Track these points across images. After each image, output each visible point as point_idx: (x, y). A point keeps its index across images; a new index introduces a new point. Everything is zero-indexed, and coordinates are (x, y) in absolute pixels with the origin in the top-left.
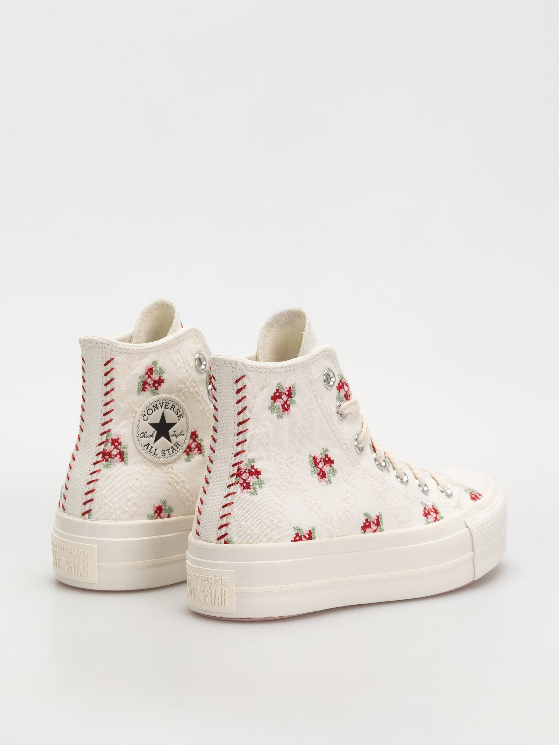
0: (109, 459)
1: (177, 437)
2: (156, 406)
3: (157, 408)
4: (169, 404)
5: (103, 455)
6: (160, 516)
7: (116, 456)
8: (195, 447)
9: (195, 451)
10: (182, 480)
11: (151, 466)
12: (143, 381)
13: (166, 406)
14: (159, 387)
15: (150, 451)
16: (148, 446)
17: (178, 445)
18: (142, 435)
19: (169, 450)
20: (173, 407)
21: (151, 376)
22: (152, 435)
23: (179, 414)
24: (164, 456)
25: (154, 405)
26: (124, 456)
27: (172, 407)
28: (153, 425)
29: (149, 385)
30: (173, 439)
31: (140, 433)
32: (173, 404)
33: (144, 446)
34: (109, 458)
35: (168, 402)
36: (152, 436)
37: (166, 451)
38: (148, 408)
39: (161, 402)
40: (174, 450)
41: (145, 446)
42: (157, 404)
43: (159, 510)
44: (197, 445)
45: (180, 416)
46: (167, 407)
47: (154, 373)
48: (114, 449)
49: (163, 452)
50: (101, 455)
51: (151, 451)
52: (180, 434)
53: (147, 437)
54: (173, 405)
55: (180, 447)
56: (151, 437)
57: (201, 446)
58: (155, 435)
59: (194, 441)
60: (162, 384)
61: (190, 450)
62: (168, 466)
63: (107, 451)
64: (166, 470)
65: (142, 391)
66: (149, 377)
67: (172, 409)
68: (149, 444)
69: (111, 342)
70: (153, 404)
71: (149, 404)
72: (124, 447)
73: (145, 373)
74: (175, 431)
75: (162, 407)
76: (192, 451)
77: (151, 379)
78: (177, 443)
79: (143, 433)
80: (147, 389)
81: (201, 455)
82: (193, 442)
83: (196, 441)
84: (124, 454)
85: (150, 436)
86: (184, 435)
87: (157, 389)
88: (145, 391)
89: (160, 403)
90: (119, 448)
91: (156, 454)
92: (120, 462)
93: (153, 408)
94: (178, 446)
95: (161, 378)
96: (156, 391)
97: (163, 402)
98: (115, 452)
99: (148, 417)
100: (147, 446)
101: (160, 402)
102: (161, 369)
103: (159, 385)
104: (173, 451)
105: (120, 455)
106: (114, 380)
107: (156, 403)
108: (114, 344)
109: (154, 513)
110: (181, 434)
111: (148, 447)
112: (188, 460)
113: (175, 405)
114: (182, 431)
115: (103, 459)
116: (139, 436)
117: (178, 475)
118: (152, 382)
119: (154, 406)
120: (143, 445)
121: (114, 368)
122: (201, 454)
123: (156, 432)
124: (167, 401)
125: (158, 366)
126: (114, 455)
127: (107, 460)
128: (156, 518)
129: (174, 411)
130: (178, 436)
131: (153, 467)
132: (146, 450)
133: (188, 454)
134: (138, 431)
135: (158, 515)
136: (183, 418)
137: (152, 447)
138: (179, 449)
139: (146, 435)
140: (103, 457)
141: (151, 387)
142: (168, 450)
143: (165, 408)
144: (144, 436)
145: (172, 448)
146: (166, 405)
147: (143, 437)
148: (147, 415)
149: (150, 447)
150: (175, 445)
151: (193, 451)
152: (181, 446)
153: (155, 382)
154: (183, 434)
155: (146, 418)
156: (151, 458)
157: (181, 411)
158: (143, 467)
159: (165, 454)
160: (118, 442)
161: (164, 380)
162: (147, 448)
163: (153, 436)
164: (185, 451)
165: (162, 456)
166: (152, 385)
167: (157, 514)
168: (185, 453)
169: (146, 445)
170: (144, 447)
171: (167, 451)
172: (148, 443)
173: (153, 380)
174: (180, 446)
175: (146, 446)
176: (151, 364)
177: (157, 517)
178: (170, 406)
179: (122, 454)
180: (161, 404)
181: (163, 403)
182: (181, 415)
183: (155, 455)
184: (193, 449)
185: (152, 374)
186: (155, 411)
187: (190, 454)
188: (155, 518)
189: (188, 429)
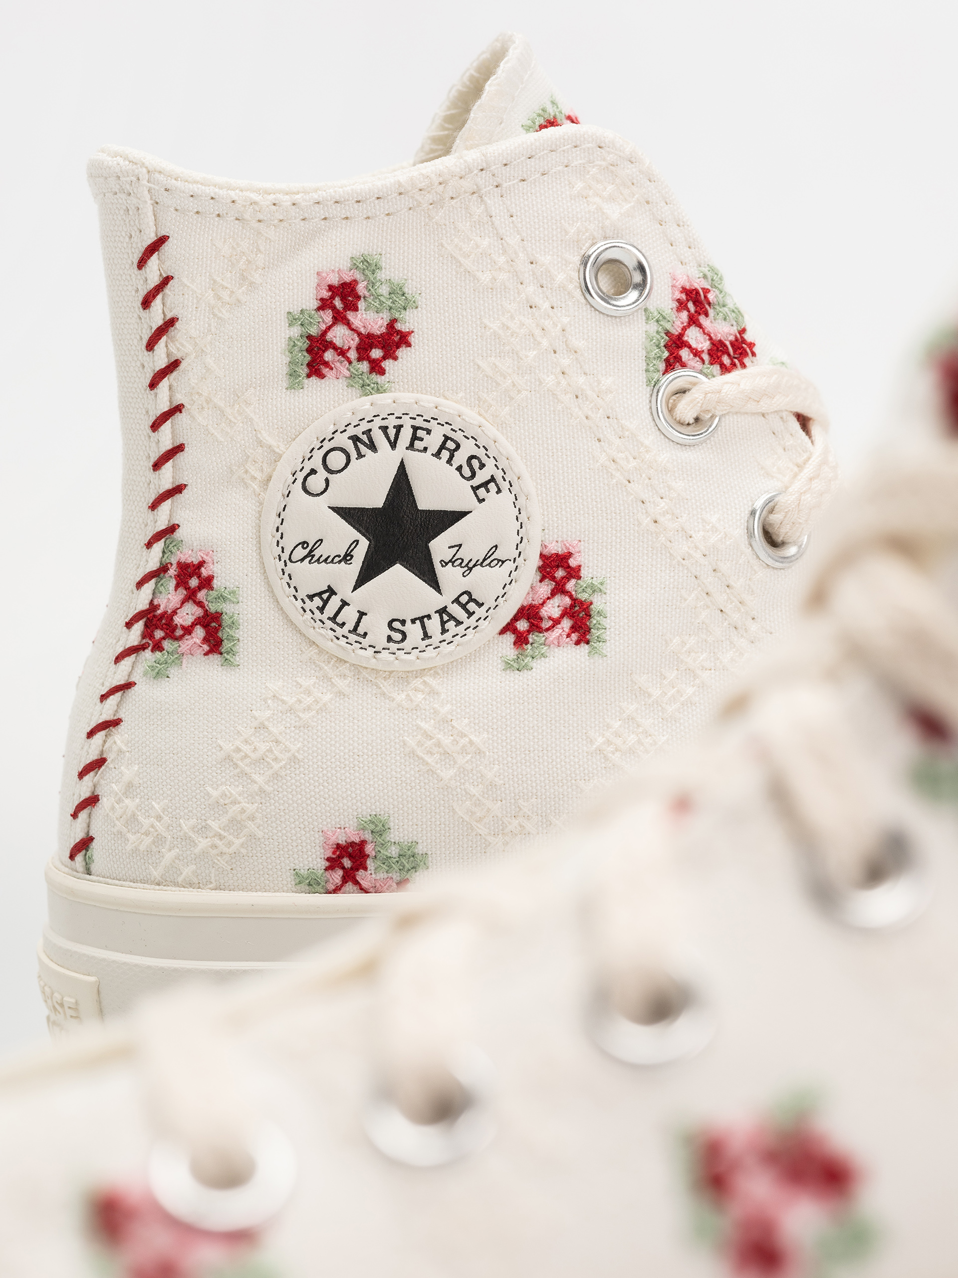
0: (166, 644)
1: (470, 569)
2: (365, 438)
3: (372, 447)
4: (429, 432)
5: (146, 626)
6: (356, 883)
7: (188, 630)
8: (562, 616)
9: (557, 632)
10: (471, 742)
11: (336, 680)
12: (309, 337)
13: (416, 442)
14: (387, 364)
15: (333, 619)
16: (329, 598)
17: (471, 600)
18: (300, 552)
19: (425, 619)
20: (450, 445)
21: (350, 315)
22: (346, 555)
23: (482, 476)
24: (398, 642)
25: (358, 432)
26: (220, 634)
27: (443, 447)
28: (348, 514)
29: (342, 352)
30: (449, 576)
31: (289, 543)
32: (451, 434)
33: (311, 597)
34: (164, 638)
35: (425, 425)
36: (347, 557)
37: (408, 623)
38: (327, 446)
39: (392, 422)
40: (452, 623)
41: (314, 595)
42: (370, 430)
43: (351, 857)
44: (572, 606)
45: (485, 485)
46: (418, 444)
47: (361, 305)
48: (183, 603)
49: (396, 625)
50: (139, 627)
51: (339, 619)
52: (485, 560)
53: (326, 560)
54: (447, 438)
55: (480, 612)
56: (340, 562)
57: (589, 616)
58: (360, 553)
59: (559, 589)
60: (402, 352)
61: (536, 627)
62: (417, 683)
63: (159, 612)
64: (401, 697)
65: (309, 376)
66: (339, 318)
67: (445, 454)
68: (331, 591)
69: (146, 168)
70: (351, 431)
71: (332, 428)
72: (221, 598)
73: (316, 304)
74: (460, 546)
75: (393, 445)
76: (540, 632)
77: (353, 330)
78: (467, 593)
79: (304, 542)
80: (332, 369)
81: (584, 648)
82: (553, 594)
83: (564, 592)
84: (220, 626)
85: (337, 559)
86: (503, 562)
87: (377, 368)
88: (321, 376)
89: (384, 429)
90: (201, 599)
91: (361, 630)
92: (206, 654)
93: (350, 446)
94: (472, 606)
95: (399, 326)
96: (375, 377)
97: (399, 422)
98: (187, 615)
99: (327, 481)
100: (325, 596)
101: (384, 423)
102: (397, 291)
103: (390, 354)
104: (443, 623)
105: (205, 626)
106: (178, 325)
107: (364, 426)
108: (161, 178)
109: (326, 869)
110: (490, 559)
111: (326, 602)
112: (517, 666)
113: (458, 436)
114: (496, 546)
115: (147, 640)
116: (285, 556)
117: (454, 723)
118: (354, 341)
119: (355, 439)
120: (302, 594)
121: (172, 278)
122: (586, 646)
123: (364, 544)
124: (419, 422)
125: (381, 275)
126: (183, 627)
127: (158, 647)
128: (336, 890)
129: (456, 462)
130: (475, 565)
131: (341, 684)
132: (317, 612)
133: (521, 640)
134: (279, 534)
135: (345, 880)
136: (499, 491)
137: (342, 600)
138: (474, 618)
139: (317, 553)
140: (147, 633)
141: (350, 362)
142: (421, 619)
143: (411, 446)
144: (310, 554)
145: (442, 611)
146: (415, 438)
147: (302, 560)
148: (322, 474)
149: (334, 603)
150: (457, 601)
151: (548, 630)
152: (484, 608)
153: (366, 343)
154: (499, 561)
155: (316, 482)
156: (338, 645)
157: (490, 463)
158: (299, 680)
159: (404, 634)
160: (199, 577)
161: (410, 333)
162: (321, 604)
163: (352, 557)
164: (509, 628)
165: (390, 639)
166: (353, 355)
167: (340, 873)
168: (510, 638)
169: (319, 594)
170: (307, 600)
171: (418, 622)
172: (329, 586)
173: (359, 334)
174: (480, 605)
175: (316, 599)
176: (345, 264)
177: (342, 886)
178: (433, 441)
179: (213, 624)
180: (392, 432)
181: (399, 428)
182: (493, 479)
183: (359, 635)
184: (546, 624)
185: (356, 309)
186: (360, 456)
187: (531, 640)
188: (331, 887)
189: (525, 540)
